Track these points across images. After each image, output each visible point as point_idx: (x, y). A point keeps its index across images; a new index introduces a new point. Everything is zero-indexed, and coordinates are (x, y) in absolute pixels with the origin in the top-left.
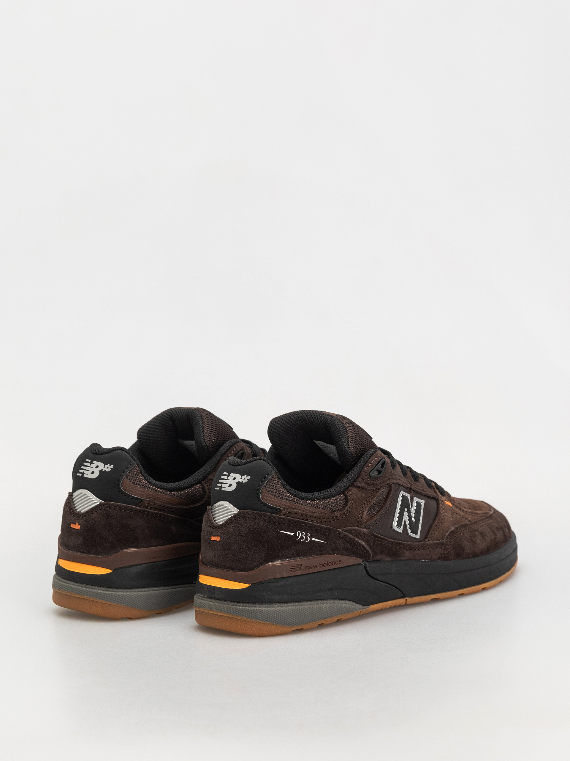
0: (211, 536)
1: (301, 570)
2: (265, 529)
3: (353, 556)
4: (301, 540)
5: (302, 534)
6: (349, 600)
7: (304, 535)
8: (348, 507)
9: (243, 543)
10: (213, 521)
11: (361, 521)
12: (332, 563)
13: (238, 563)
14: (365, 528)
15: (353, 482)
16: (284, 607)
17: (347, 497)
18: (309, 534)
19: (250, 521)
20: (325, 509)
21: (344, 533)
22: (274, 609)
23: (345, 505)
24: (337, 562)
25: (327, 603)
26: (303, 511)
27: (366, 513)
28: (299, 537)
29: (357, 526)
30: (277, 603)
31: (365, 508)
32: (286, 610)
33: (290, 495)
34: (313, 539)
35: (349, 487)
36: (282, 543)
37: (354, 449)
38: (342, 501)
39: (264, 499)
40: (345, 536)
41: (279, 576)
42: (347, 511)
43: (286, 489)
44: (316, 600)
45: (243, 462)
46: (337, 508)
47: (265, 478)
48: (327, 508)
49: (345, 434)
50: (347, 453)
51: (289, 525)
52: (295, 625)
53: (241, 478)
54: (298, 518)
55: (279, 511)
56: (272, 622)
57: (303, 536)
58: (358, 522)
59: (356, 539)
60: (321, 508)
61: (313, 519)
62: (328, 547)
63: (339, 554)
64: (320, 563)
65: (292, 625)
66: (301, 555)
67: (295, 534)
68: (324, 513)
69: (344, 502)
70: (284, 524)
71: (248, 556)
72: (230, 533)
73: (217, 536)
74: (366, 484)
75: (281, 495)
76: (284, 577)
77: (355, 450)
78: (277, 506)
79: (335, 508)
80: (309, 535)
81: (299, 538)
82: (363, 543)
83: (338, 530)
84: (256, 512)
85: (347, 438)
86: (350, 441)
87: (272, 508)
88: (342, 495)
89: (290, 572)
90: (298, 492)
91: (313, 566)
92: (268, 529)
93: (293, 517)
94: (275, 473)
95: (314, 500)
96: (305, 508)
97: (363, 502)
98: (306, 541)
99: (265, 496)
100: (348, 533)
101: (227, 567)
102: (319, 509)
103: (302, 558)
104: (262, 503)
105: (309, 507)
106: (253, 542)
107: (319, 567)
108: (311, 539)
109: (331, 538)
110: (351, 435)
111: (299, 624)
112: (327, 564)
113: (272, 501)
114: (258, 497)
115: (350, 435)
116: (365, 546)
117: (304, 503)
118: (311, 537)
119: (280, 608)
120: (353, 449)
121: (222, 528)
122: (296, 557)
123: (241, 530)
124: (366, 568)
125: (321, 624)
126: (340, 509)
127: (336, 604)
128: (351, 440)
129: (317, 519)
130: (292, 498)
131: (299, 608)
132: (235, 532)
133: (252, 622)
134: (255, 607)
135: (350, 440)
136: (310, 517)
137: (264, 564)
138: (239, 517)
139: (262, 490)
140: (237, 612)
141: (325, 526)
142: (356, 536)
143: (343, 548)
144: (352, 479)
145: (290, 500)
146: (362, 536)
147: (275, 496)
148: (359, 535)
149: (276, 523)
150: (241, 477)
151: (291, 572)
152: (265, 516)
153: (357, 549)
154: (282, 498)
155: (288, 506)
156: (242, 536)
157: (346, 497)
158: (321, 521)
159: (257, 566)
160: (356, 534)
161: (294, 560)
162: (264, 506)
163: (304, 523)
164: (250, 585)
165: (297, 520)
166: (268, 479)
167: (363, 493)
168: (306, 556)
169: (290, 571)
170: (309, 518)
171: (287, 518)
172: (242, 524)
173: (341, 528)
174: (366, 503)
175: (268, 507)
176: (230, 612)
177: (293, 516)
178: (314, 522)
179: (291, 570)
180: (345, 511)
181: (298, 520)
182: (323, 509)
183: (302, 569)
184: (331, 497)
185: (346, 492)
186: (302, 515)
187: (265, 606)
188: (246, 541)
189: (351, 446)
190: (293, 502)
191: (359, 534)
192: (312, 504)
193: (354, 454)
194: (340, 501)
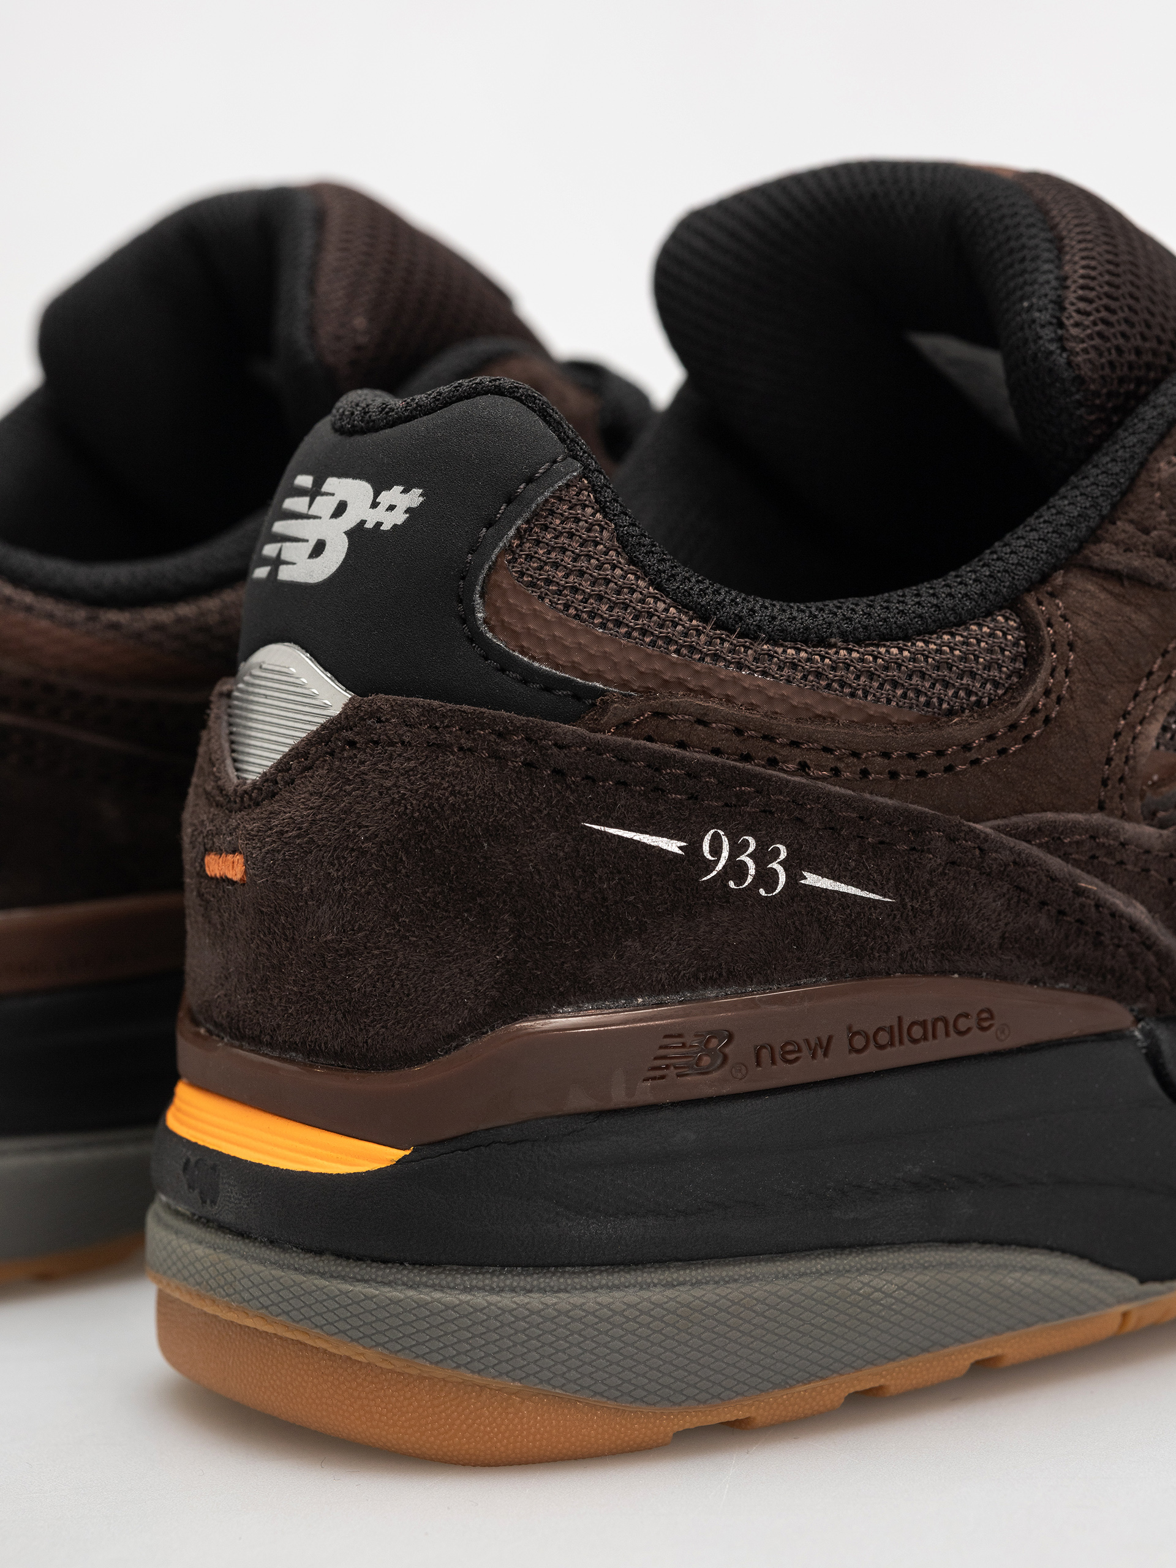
0: (206, 850)
1: (727, 1067)
2: (501, 810)
3: (1073, 989)
4: (732, 884)
5: (738, 848)
6: (1051, 1249)
7: (751, 849)
8: (1038, 687)
9: (369, 893)
10: (229, 762)
11: (1122, 779)
12: (928, 1029)
13: (340, 1016)
14: (1151, 817)
15: (1082, 543)
16: (617, 1294)
17: (1037, 629)
18: (782, 848)
19: (412, 764)
20: (889, 701)
21: (1011, 849)
22: (550, 1299)
23: (1020, 677)
24: (962, 1020)
25: (904, 1268)
26: (752, 707)
27: (1154, 729)
28: (720, 867)
29: (1101, 808)
30: (573, 1266)
31: (1154, 700)
32: (631, 1313)
33: (666, 610)
34: (812, 879)
35: (1055, 568)
36: (605, 899)
37: (1094, 347)
38: (1003, 650)
39: (505, 627)
40: (1021, 862)
41: (580, 1101)
42: (1034, 711)
43: (645, 572)
44: (826, 1248)
45: (392, 410)
46: (969, 693)
47: (509, 502)
48: (904, 696)
49: (1047, 267)
50: (1051, 370)
51: (656, 789)
52: (688, 1398)
53: (375, 505)
54: (717, 752)
55: (594, 705)
56: (541, 1381)
57: (743, 858)
58: (1104, 783)
59: (1090, 883)
60: (866, 694)
61: (810, 758)
62: (903, 925)
63: (978, 975)
64: (850, 1028)
65: (674, 1404)
66: (729, 972)
67: (693, 849)
68: (885, 720)
69: (1013, 660)
70: (619, 783)
71: (398, 974)
72: (298, 836)
73: (234, 852)
74: (1159, 555)
75: (611, 609)
76: (611, 1105)
77: (1101, 355)
78: (585, 676)
79: (956, 695)
80: (783, 855)
81: (714, 873)
82: (1138, 912)
83: (972, 830)
84: (449, 706)
85: (1054, 283)
86: (1073, 304)
87: (550, 684)
88: (1007, 619)
89: (654, 1079)
90: (725, 595)
91: (807, 1041)
92: (521, 809)
93: (682, 745)
94: (584, 475)
95: (823, 642)
96: (760, 690)
97: (1138, 665)
98: (762, 892)
99: (512, 609)
100: (1040, 846)
101: (285, 1042)
102: (853, 695)
103: (736, 994)
104: (489, 651)
105: (788, 681)
106: (424, 892)
107: (847, 1047)
108: (793, 878)
109: (927, 876)
110: (1084, 267)
111: (718, 1396)
112: (897, 1034)
113: (555, 640)
114: (467, 617)
115: (1075, 268)
116: (1147, 929)
117: (756, 660)
118: (793, 867)
119: (591, 1295)
120: (1085, 351)
121: (257, 804)
122: (693, 990)
123: (358, 815)
124: (1154, 1058)
125: (871, 1390)
126: (986, 700)
127: (965, 1275)
128: (1081, 299)
129: (840, 759)
130: (679, 628)
131: (710, 1297)
132: (321, 831)
133: (421, 1378)
134: (434, 1287)
135: (1071, 296)
136: (795, 744)
137: (493, 1030)
138: (349, 735)
139: (488, 575)
140: (331, 1317)
141: (890, 802)
142: (1091, 865)
143: (1003, 937)
144: (1070, 525)
145: (669, 640)
146: (1130, 867)
147: (572, 611)
148: (1109, 862)
149: (570, 779)
150: (376, 496)
151: (663, 1077)
152: (500, 735)
153: (1098, 944)
154: (618, 623)
155: (655, 674)
156: (363, 853)
157: (1029, 628)
158: (865, 773)
159: (451, 1037)
160: (1093, 857)
161: (681, 1002)
162: (503, 670)
163: (749, 779)
164: (407, 1152)
165: (702, 764)
166: (528, 505)
167: (1139, 608)
168: (759, 983)
169: (658, 1073)
170: (785, 752)
171: (637, 749)
172: (363, 782)
173: (996, 818)
174: (1160, 668)
175: (525, 681)
176: (293, 1314)
177: (678, 736)
178: (817, 778)
179: (659, 1068)
180: (1018, 711)
181: (713, 758)
182: (878, 700)
183: (730, 1062)
184: (933, 626)
185: (1031, 600)
186: (739, 732)
187: (496, 1281)
188: (384, 886)
189: (1074, 331)
190: (684, 651)
191: (1110, 853)
192: (808, 666)
193: (1093, 381)
194: (990, 651)
